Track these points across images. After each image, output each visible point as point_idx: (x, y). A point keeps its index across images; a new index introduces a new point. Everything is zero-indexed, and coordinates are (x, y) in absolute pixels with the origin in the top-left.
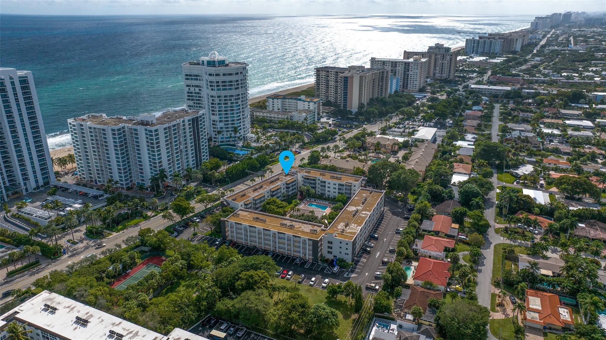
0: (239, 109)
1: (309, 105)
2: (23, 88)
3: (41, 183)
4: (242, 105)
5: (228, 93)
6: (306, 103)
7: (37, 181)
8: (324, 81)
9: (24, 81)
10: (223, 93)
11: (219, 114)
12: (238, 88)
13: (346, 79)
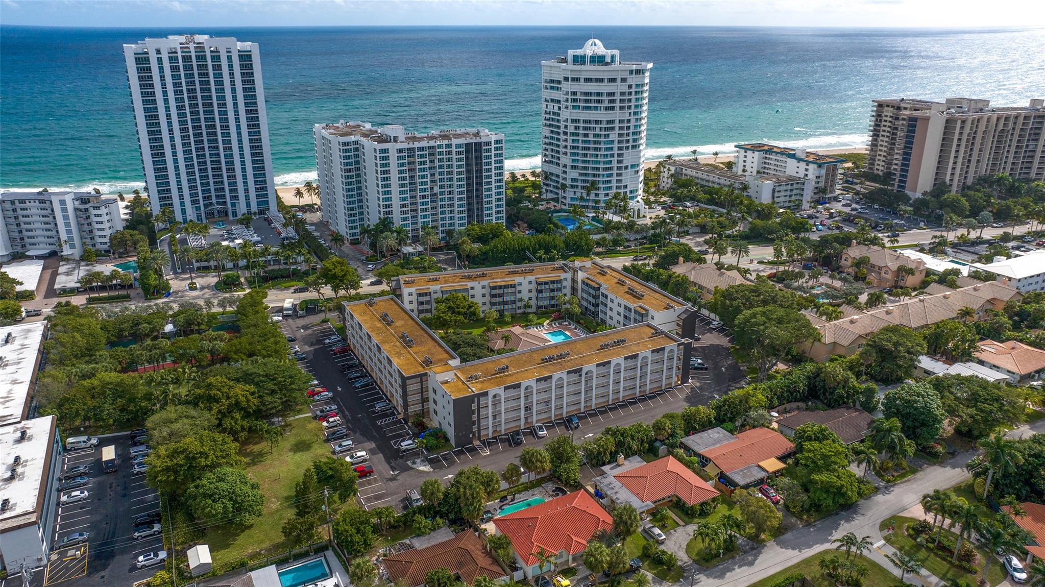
0: (612, 149)
1: (807, 170)
2: (242, 67)
3: (254, 208)
4: (619, 142)
5: (592, 115)
6: (803, 165)
7: (248, 205)
8: (887, 129)
9: (246, 57)
10: (583, 115)
11: (572, 154)
12: (613, 108)
13: (913, 122)
